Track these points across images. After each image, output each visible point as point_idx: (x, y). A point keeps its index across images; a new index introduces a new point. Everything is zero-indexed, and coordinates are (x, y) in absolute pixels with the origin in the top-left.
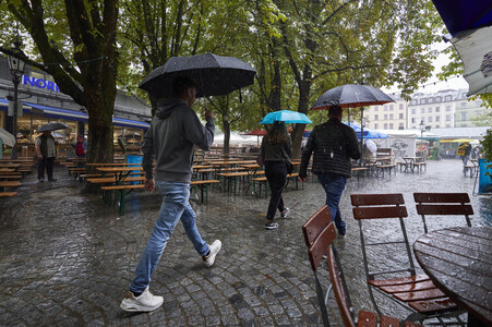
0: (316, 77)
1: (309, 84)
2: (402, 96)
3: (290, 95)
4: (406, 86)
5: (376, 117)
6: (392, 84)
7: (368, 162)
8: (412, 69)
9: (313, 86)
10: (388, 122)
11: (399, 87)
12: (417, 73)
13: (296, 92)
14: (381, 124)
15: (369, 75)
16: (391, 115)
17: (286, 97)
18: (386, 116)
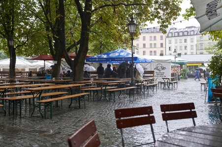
0: (96, 9)
1: (90, 15)
2: (160, 29)
3: (74, 24)
4: (163, 22)
5: (144, 45)
6: (153, 19)
7: (138, 82)
8: (167, 9)
9: (94, 17)
10: (153, 50)
11: (158, 22)
12: (171, 12)
13: (79, 21)
14: (148, 51)
15: (137, 12)
16: (155, 44)
17: (70, 25)
18: (151, 44)
